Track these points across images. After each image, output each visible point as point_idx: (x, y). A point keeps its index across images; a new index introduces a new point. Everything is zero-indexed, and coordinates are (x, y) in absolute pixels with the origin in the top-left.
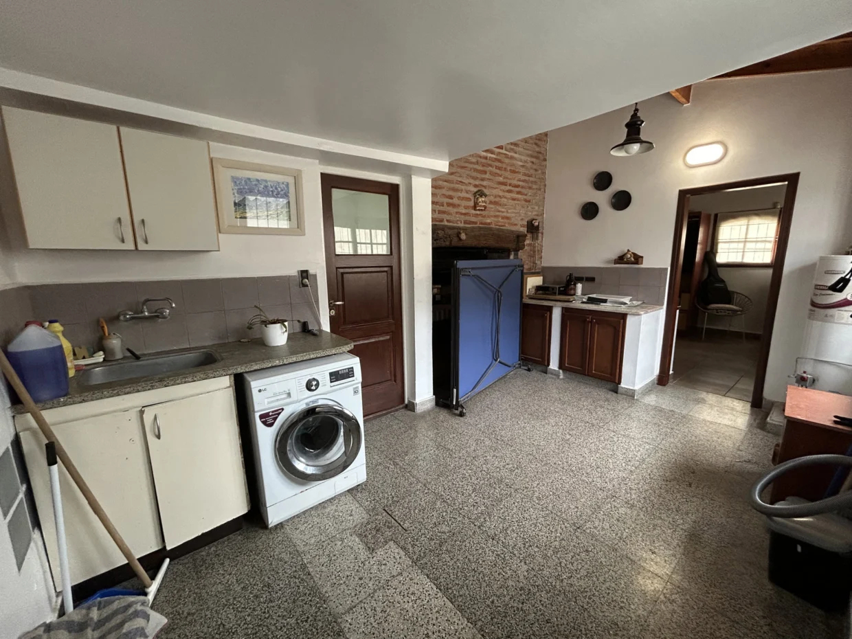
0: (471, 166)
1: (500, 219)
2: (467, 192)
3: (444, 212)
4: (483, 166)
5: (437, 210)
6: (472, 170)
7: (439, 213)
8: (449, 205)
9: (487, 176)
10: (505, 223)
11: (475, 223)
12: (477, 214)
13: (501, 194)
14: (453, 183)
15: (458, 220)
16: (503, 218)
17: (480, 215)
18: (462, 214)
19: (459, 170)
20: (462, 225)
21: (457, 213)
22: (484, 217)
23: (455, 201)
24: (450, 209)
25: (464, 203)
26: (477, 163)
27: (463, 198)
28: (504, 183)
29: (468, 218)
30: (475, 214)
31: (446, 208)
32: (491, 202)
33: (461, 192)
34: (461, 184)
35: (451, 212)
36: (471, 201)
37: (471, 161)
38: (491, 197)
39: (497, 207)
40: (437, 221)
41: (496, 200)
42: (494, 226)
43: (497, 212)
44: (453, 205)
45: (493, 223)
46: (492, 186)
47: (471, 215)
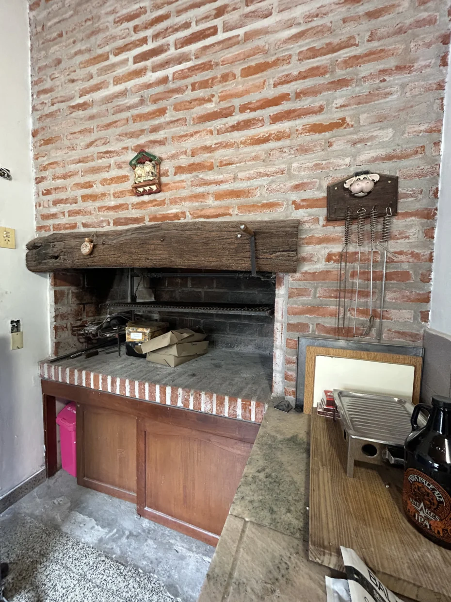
0: (128, 114)
1: (211, 201)
2: (120, 167)
3: (78, 213)
4: (155, 101)
5: (66, 211)
6: (131, 121)
7: (69, 216)
8: (85, 198)
9: (167, 117)
10: (228, 208)
11: (141, 219)
12: (144, 203)
13: (210, 141)
14: (93, 160)
15: (102, 221)
16: (218, 196)
17: (150, 202)
18: (109, 208)
19: (103, 133)
20: (111, 228)
21: (100, 209)
22: (162, 203)
23: (98, 189)
24: (90, 205)
25: (114, 188)
26: (142, 101)
27: (111, 179)
28: (220, 113)
29: (122, 214)
30: (137, 204)
31: (81, 205)
32: (180, 170)
33: (107, 169)
34: (108, 155)
35: (89, 209)
36: (128, 180)
37: (128, 105)
38: (181, 157)
39: (201, 176)
40: (67, 228)
41: (197, 159)
42: (189, 219)
43: (200, 185)
44: (94, 197)
45: (188, 214)
46: (182, 133)
47: (130, 206)
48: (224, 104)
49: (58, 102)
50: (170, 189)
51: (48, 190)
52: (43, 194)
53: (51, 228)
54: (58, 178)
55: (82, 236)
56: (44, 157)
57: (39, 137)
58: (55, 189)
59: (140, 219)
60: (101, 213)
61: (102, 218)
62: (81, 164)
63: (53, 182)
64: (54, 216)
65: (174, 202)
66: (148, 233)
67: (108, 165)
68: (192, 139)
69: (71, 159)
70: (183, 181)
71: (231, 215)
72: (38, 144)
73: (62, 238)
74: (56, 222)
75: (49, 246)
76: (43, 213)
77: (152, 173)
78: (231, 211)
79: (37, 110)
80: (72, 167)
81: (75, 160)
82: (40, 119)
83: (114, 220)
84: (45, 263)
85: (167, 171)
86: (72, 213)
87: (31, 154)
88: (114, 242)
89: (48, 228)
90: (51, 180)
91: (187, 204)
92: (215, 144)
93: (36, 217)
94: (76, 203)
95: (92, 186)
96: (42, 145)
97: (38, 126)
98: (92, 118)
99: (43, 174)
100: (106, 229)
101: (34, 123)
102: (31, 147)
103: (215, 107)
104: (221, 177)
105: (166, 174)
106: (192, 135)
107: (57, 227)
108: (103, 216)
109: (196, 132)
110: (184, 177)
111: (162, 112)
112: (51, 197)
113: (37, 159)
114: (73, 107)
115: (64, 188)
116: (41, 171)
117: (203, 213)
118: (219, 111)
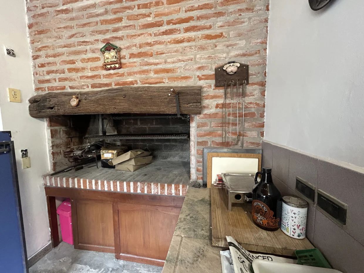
0: (98, 19)
1: (152, 75)
2: (93, 51)
3: (66, 79)
4: (115, 13)
5: (57, 78)
6: (99, 24)
7: (59, 81)
8: (70, 70)
9: (123, 23)
10: (162, 78)
12: (111, 74)
13: (150, 40)
14: (75, 46)
15: (83, 85)
16: (157, 72)
17: (115, 74)
18: (88, 77)
19: (81, 30)
20: (90, 89)
21: (81, 77)
22: (122, 75)
23: (79, 65)
24: (73, 75)
25: (90, 65)
26: (106, 12)
27: (89, 59)
28: (155, 24)
29: (97, 81)
30: (107, 75)
31: (67, 75)
32: (132, 55)
33: (85, 53)
34: (85, 44)
35: (74, 77)
36: (100, 60)
37: (97, 13)
38: (133, 48)
39: (146, 60)
40: (58, 89)
41: (143, 50)
42: (139, 85)
43: (146, 65)
44: (77, 70)
45: (139, 81)
46: (133, 34)
47: (102, 76)
48: (157, 19)
49: (47, 7)
50: (127, 67)
51: (42, 64)
52: (39, 67)
53: (46, 89)
54: (49, 56)
55: (71, 95)
56: (38, 42)
57: (34, 29)
58: (48, 64)
59: (109, 84)
60: (82, 80)
61: (83, 83)
62: (66, 48)
63: (46, 59)
64: (48, 81)
65: (130, 74)
66: (115, 93)
67: (86, 50)
68: (139, 38)
69: (59, 45)
70: (135, 62)
71: (164, 83)
72: (33, 34)
73: (56, 96)
74: (50, 85)
75: (46, 100)
76: (39, 79)
77: (115, 57)
78: (164, 80)
79: (31, 10)
80: (60, 50)
81: (61, 45)
82: (34, 17)
83: (91, 85)
84: (44, 112)
85: (125, 56)
86: (61, 80)
87: (29, 40)
88: (93, 98)
89: (44, 89)
90: (45, 57)
91: (138, 76)
92: (153, 42)
93: (34, 82)
94: (64, 73)
95: (75, 63)
96: (36, 34)
97: (32, 21)
98: (72, 19)
99: (38, 53)
100: (87, 90)
101: (29, 19)
102: (28, 36)
103: (152, 20)
104: (157, 61)
105: (124, 58)
106: (139, 36)
107: (52, 88)
108: (84, 82)
109: (142, 34)
110: (135, 60)
111: (120, 20)
112: (45, 69)
113: (33, 43)
114: (59, 11)
115: (54, 63)
116: (37, 51)
117: (147, 81)
118: (154, 22)
